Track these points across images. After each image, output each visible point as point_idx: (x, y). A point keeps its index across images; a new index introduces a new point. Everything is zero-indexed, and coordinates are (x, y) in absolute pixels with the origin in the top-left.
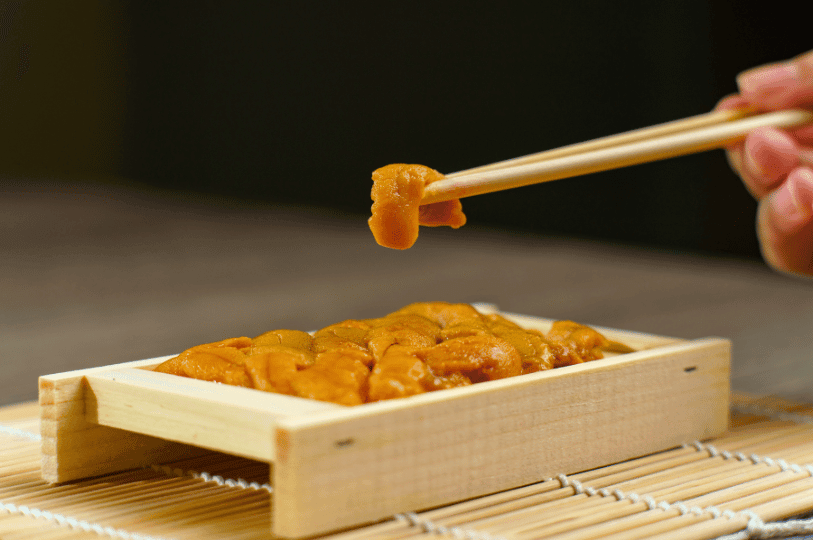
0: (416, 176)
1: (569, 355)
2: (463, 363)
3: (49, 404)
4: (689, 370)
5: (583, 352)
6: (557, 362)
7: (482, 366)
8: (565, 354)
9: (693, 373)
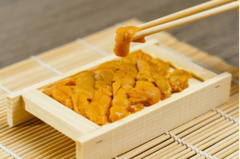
0: (130, 35)
1: (177, 88)
2: (141, 100)
3: (10, 104)
4: (216, 87)
5: (182, 86)
6: (173, 91)
7: (147, 100)
8: (176, 88)
9: (218, 88)
